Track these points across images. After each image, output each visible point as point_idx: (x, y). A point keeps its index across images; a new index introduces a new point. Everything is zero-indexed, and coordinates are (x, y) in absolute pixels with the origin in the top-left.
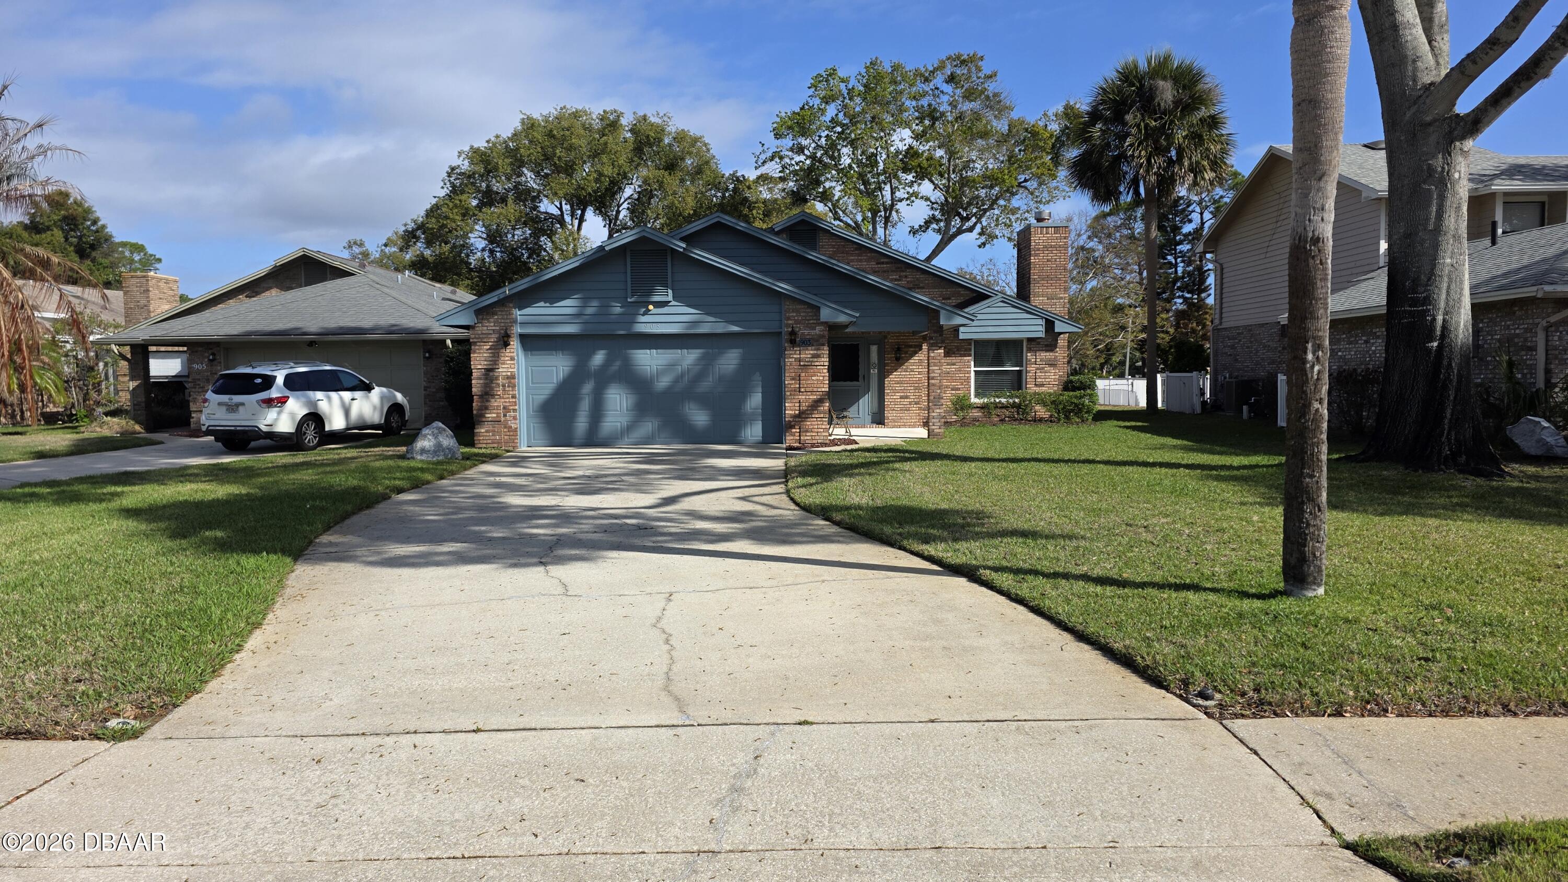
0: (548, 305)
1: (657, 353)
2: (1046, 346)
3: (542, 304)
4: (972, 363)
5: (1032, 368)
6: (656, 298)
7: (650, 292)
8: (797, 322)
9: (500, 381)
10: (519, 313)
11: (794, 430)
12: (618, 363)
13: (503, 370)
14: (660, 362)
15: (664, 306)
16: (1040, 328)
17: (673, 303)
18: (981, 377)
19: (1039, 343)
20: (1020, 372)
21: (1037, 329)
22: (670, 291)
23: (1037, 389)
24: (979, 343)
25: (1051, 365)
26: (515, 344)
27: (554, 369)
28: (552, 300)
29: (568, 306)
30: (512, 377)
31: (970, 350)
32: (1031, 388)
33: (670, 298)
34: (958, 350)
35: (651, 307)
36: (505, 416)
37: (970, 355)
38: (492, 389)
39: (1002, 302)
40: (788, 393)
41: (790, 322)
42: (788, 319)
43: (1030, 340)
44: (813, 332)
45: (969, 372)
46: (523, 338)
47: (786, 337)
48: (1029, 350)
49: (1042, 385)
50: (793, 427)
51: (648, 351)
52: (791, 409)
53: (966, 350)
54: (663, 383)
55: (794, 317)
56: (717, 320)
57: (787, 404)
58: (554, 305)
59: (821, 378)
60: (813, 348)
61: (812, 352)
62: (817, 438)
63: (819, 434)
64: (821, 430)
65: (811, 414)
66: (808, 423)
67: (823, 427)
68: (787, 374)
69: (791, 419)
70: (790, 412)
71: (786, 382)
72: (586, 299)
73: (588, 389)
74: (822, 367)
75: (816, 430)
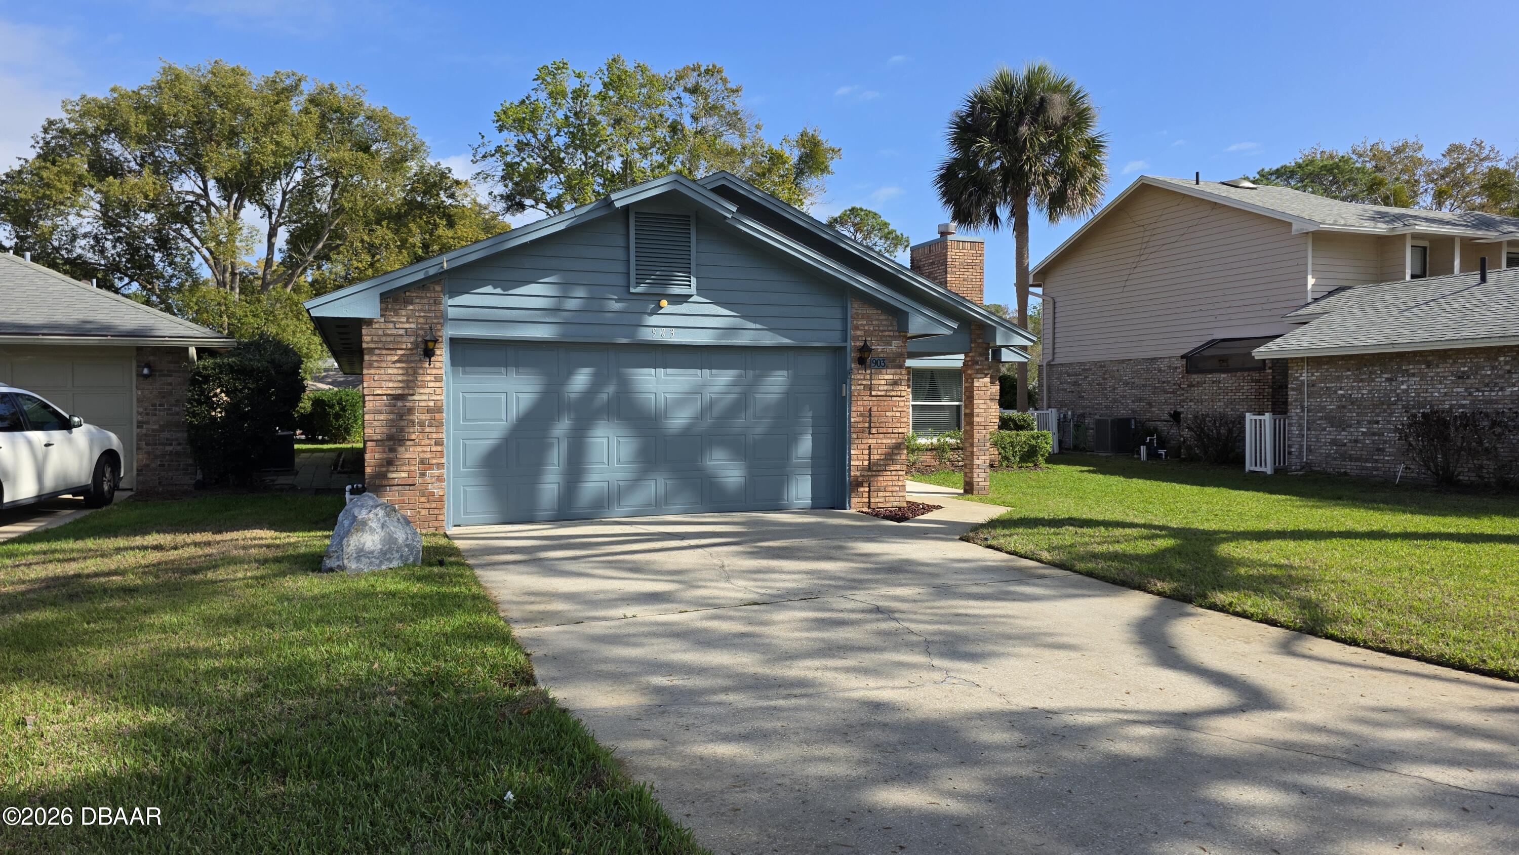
0: (499, 291)
1: (666, 375)
3: (489, 289)
4: (911, 396)
6: (676, 290)
7: (666, 281)
8: (867, 333)
9: (417, 417)
10: (451, 302)
11: (861, 489)
12: (611, 389)
13: (423, 397)
14: (671, 388)
15: (681, 303)
17: (695, 298)
18: (921, 413)
20: (959, 407)
22: (694, 280)
24: (919, 372)
26: (443, 354)
27: (504, 396)
28: (508, 285)
29: (534, 295)
30: (438, 409)
31: (911, 379)
33: (693, 290)
35: (664, 303)
36: (423, 475)
38: (402, 430)
40: (854, 436)
41: (859, 333)
42: (857, 328)
44: (888, 349)
45: (907, 407)
46: (454, 342)
47: (852, 355)
50: (860, 484)
51: (653, 370)
52: (857, 459)
54: (679, 420)
55: (864, 326)
56: (758, 326)
57: (853, 452)
58: (511, 292)
59: (898, 414)
60: (889, 371)
61: (886, 377)
62: (892, 499)
63: (894, 494)
64: (898, 489)
65: (885, 466)
66: (881, 479)
67: (900, 484)
68: (853, 409)
69: (858, 474)
70: (857, 463)
71: (852, 420)
72: (566, 286)
73: (562, 428)
74: (899, 399)
75: (890, 488)
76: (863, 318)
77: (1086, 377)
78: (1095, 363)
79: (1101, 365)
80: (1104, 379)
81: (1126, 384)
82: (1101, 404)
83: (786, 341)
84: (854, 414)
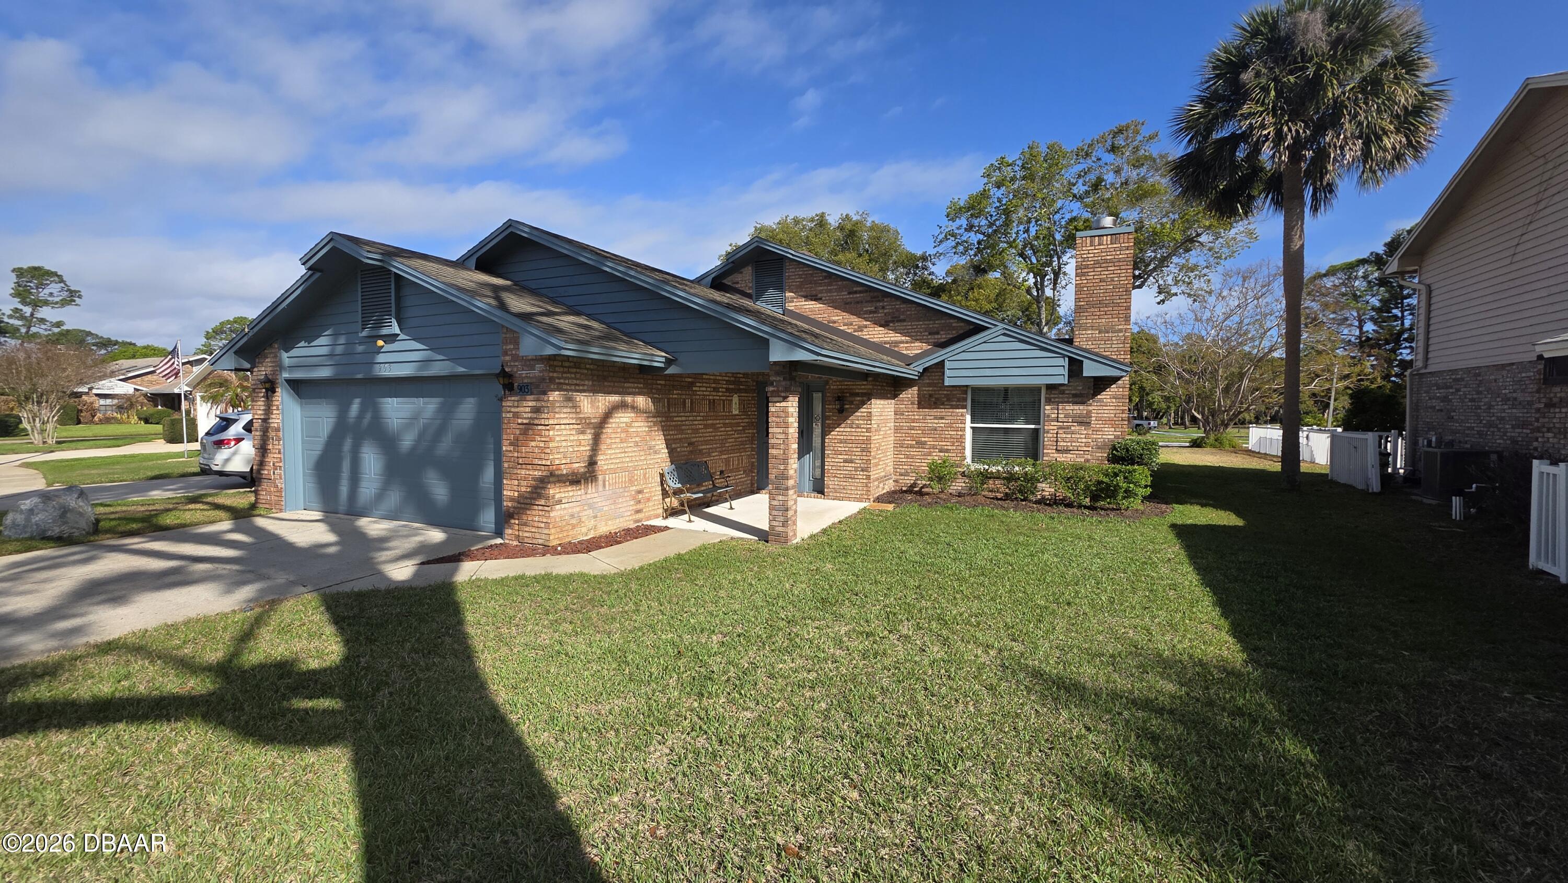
0: (307, 344)
1: (397, 403)
2: (1075, 396)
3: (302, 344)
4: (968, 418)
5: (1052, 427)
6: (384, 331)
7: (379, 325)
8: (515, 358)
9: (272, 434)
10: (285, 355)
11: (513, 521)
12: (370, 415)
14: (399, 415)
15: (394, 341)
16: (1061, 371)
17: (402, 337)
18: (983, 437)
19: (1063, 393)
20: (1036, 431)
21: (1058, 372)
22: (395, 321)
23: (1061, 458)
24: (976, 390)
25: (1081, 423)
26: (282, 390)
27: (320, 420)
28: (310, 339)
29: (322, 345)
30: (279, 429)
31: (965, 400)
32: (1049, 454)
33: (397, 329)
34: (949, 400)
35: (380, 343)
36: (273, 473)
37: (964, 407)
38: (266, 443)
39: (1004, 334)
40: (506, 465)
41: (507, 358)
42: (506, 353)
43: (1050, 387)
45: (963, 429)
46: (290, 382)
48: (1049, 401)
49: (1067, 451)
50: (512, 516)
51: (389, 400)
52: (511, 489)
53: (959, 400)
54: (407, 442)
55: (511, 350)
56: (442, 357)
57: (505, 482)
58: (312, 344)
59: (542, 445)
60: (531, 397)
61: (530, 404)
62: (537, 536)
63: (540, 530)
64: (543, 525)
65: (535, 499)
66: (528, 512)
67: (545, 520)
68: (505, 437)
69: (510, 504)
70: (509, 493)
71: (504, 448)
72: (336, 335)
73: (347, 445)
74: (544, 428)
75: (536, 524)
76: (511, 343)
77: (1458, 390)
78: (1468, 370)
79: (1475, 372)
80: (1479, 393)
81: (1506, 400)
82: (1472, 428)
83: (461, 370)
84: (506, 443)
